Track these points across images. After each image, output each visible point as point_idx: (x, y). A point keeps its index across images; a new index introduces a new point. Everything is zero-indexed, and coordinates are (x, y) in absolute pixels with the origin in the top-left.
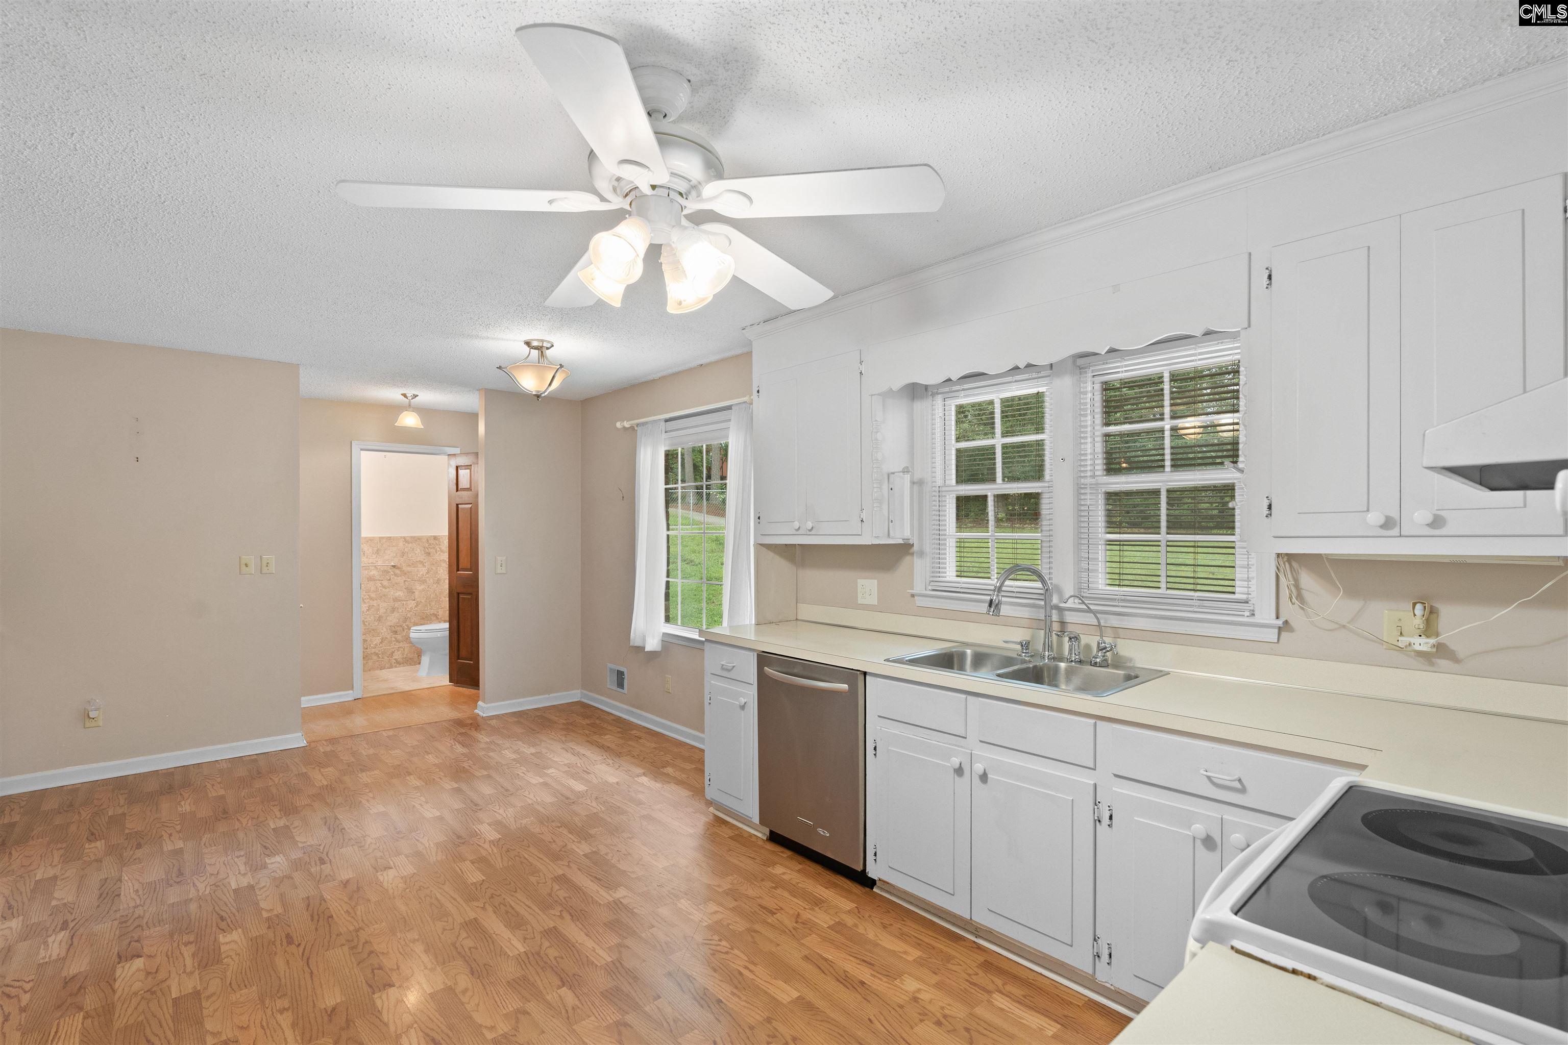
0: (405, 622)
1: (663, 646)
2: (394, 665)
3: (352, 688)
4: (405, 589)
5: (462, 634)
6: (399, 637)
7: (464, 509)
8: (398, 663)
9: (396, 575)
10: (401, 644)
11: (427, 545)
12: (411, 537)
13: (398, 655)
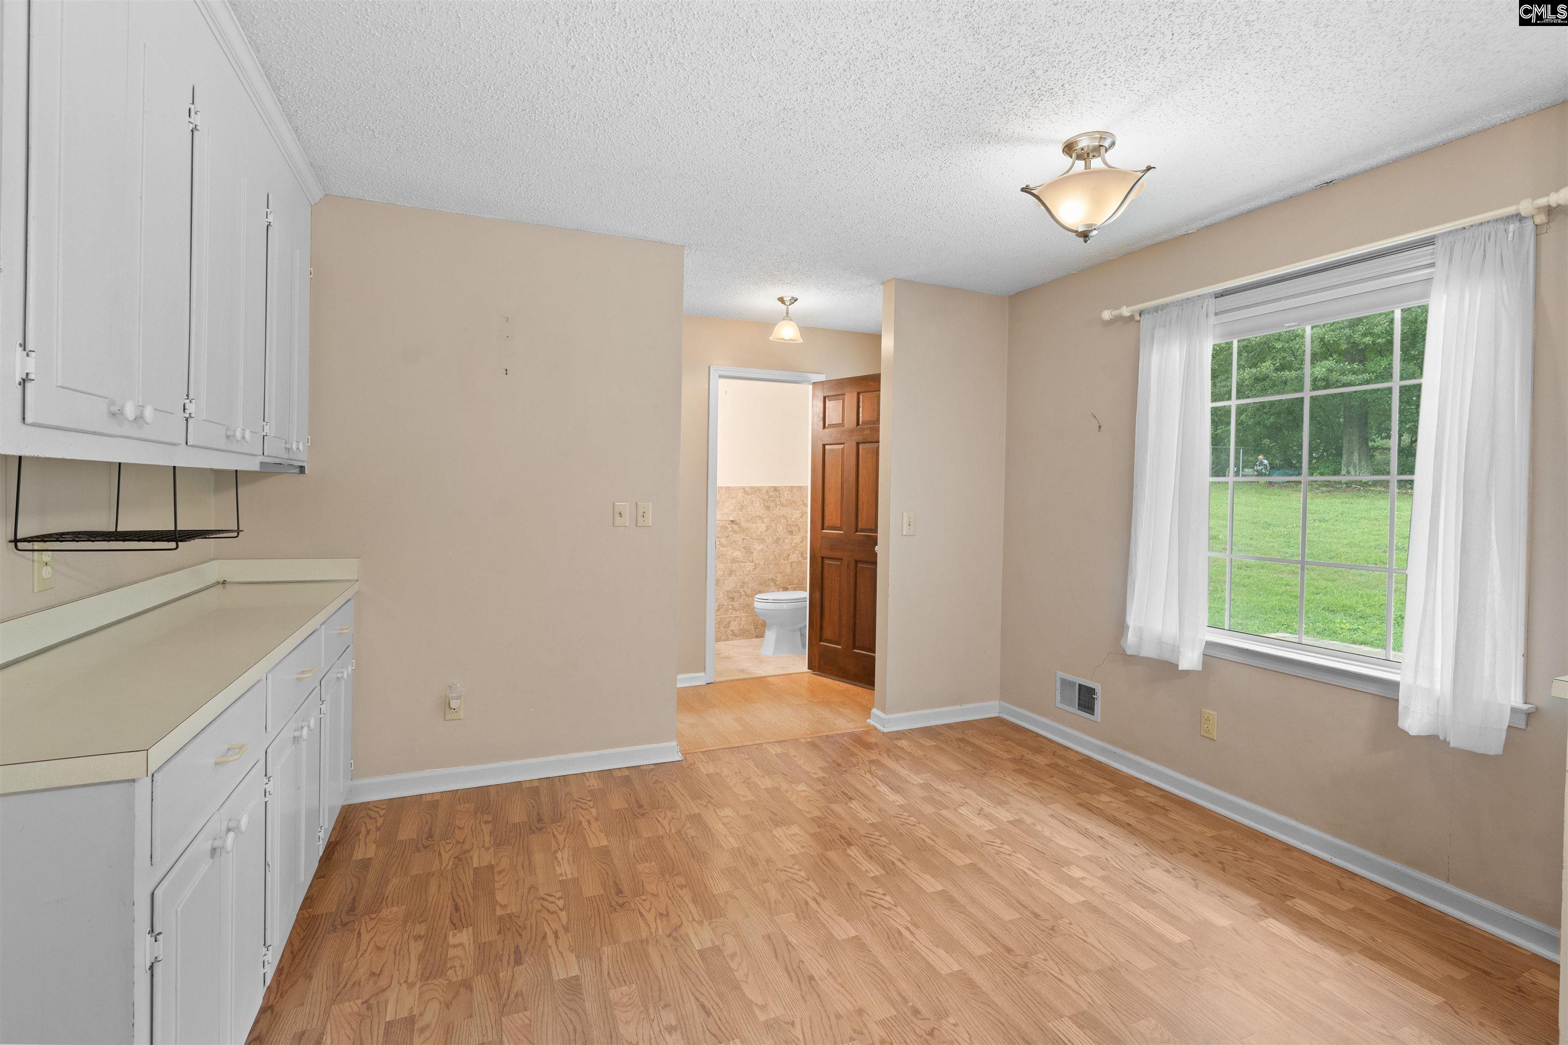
0: (742, 587)
1: (1204, 664)
2: (730, 637)
3: (704, 670)
4: (744, 548)
5: (826, 610)
6: (736, 604)
7: (833, 450)
8: (735, 635)
9: (734, 532)
10: (738, 614)
11: (767, 497)
12: (751, 488)
13: (734, 626)
